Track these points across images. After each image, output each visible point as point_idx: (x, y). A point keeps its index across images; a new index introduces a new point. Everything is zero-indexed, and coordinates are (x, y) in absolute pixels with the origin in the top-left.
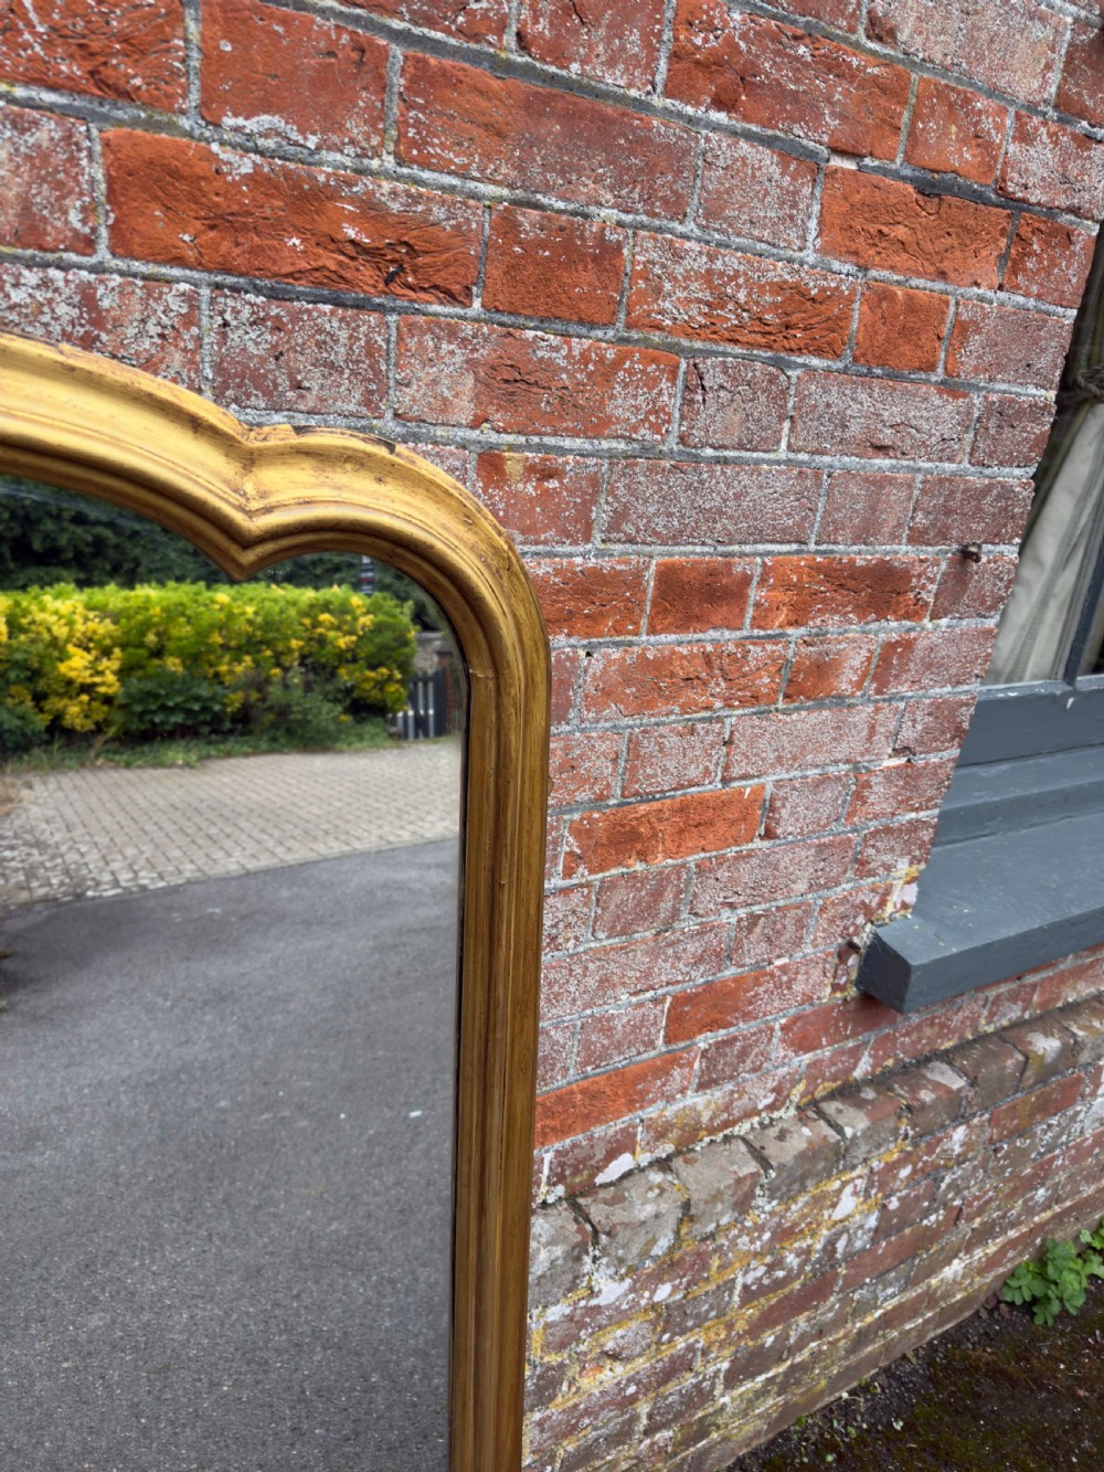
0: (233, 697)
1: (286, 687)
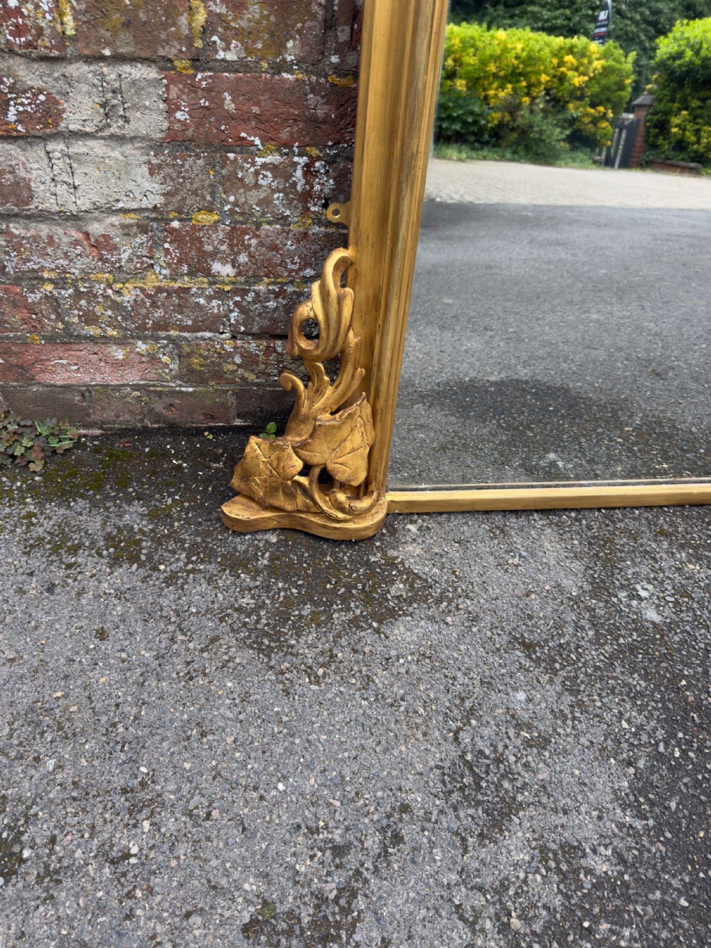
0: (494, 115)
1: (533, 113)
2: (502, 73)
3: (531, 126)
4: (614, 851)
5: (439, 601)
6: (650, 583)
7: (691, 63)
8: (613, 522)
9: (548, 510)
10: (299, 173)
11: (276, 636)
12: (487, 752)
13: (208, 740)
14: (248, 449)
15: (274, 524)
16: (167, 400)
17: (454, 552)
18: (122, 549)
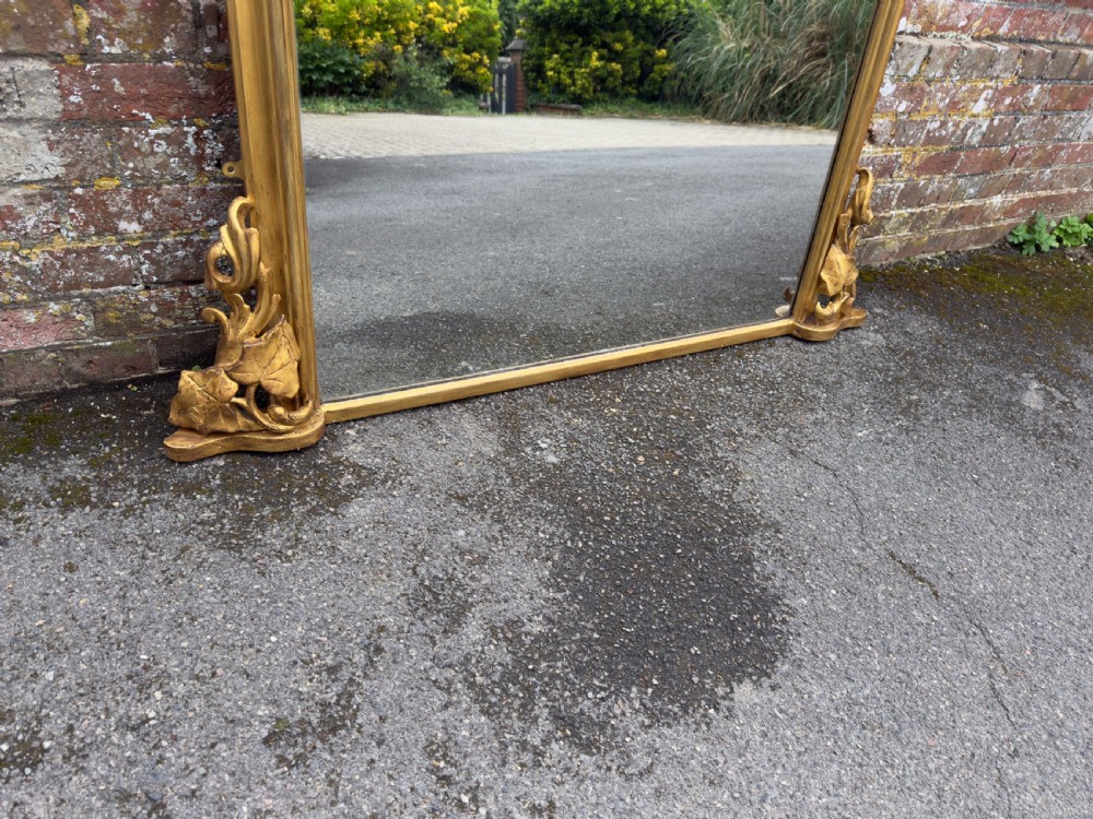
0: (366, 64)
1: (406, 60)
2: (367, 21)
3: (409, 75)
4: (544, 616)
5: (384, 482)
6: (547, 437)
7: (551, 8)
8: (515, 400)
9: (463, 399)
10: (190, 140)
11: (242, 535)
12: (441, 576)
13: (200, 623)
14: (181, 383)
15: (218, 450)
16: (84, 357)
17: (392, 444)
18: (69, 497)
